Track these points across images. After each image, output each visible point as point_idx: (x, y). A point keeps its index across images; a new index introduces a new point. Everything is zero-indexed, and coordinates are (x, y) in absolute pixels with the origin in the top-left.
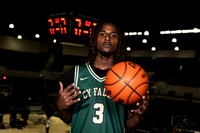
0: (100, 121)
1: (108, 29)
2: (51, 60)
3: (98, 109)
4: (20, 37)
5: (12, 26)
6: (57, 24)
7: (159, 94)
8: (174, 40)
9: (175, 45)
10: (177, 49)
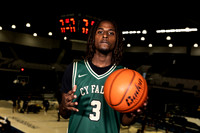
0: (97, 118)
1: (106, 27)
2: (62, 54)
3: (95, 106)
4: (35, 35)
5: (28, 25)
6: (67, 24)
7: (155, 84)
8: (169, 38)
9: (169, 42)
10: (171, 45)
